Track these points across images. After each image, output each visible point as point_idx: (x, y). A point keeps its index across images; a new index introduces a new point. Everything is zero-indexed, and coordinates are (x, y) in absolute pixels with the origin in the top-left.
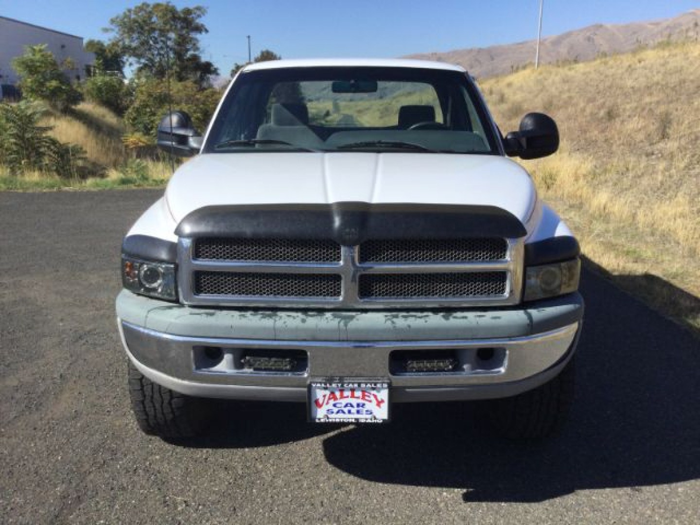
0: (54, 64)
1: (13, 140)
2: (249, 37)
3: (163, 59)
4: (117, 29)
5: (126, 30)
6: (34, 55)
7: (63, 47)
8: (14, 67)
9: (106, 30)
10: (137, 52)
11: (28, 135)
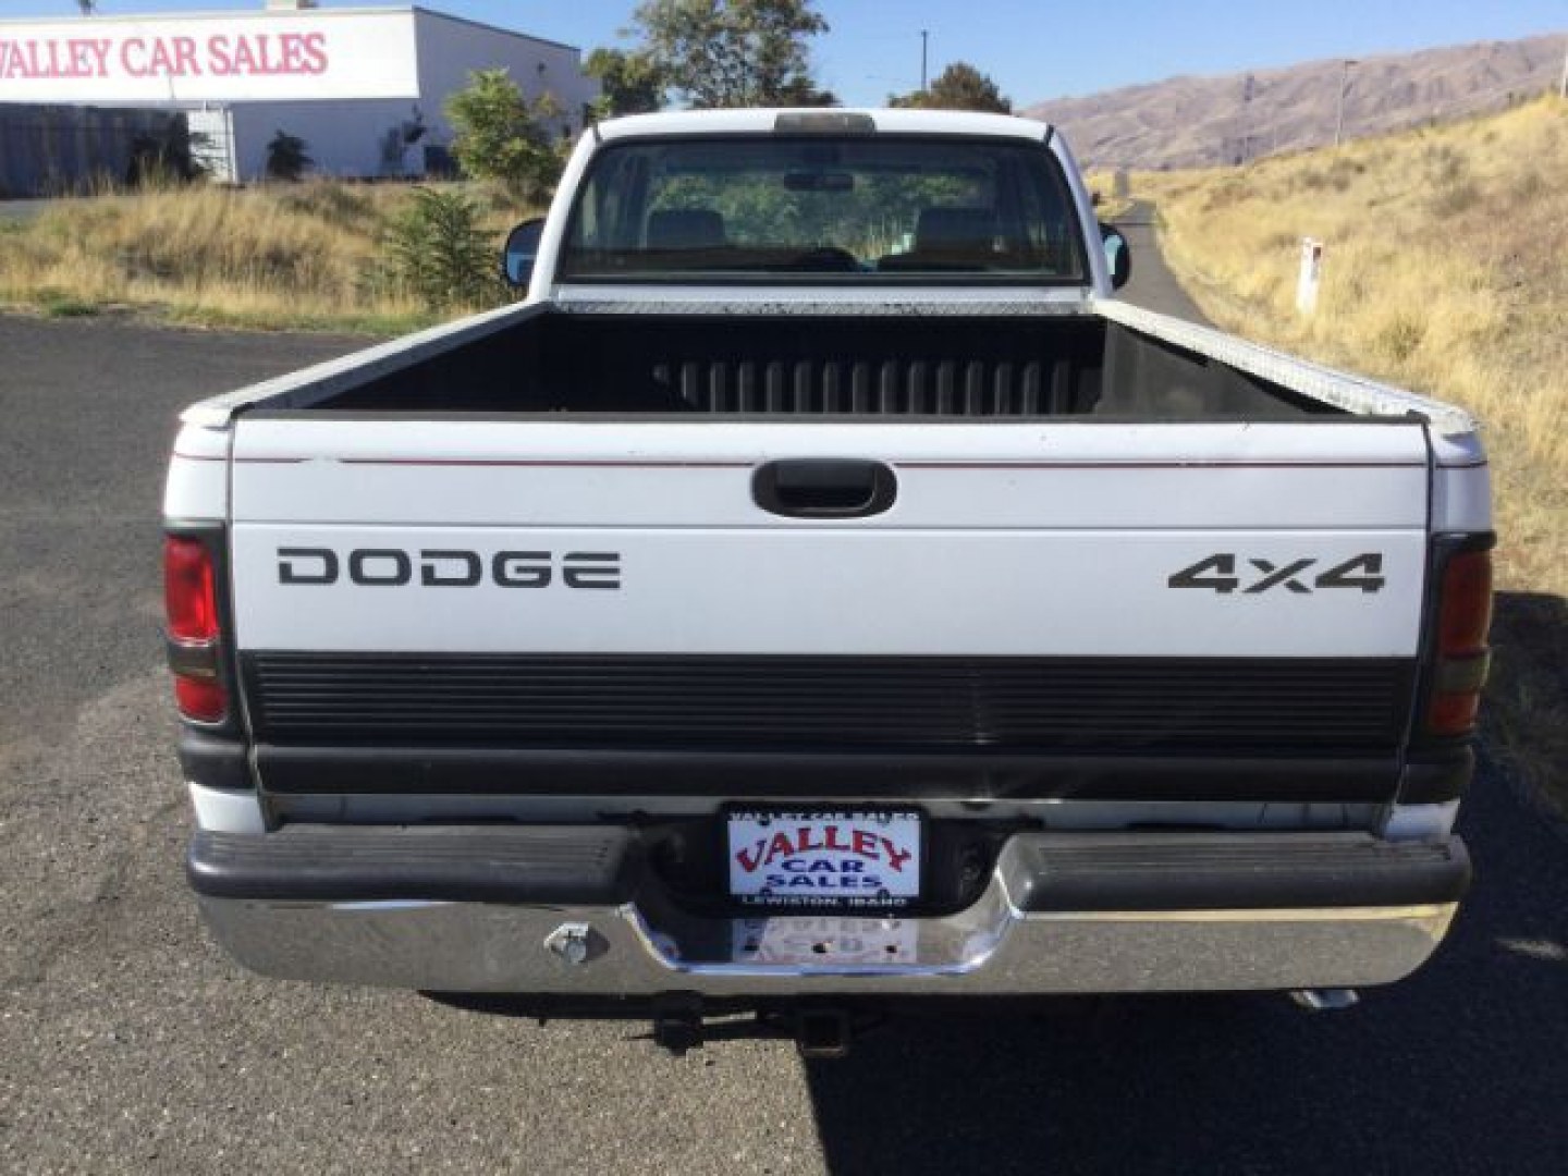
0: (520, 106)
1: (436, 254)
2: (925, 34)
3: (734, 90)
4: (645, 31)
5: (663, 31)
6: (484, 89)
7: (541, 68)
8: (448, 113)
9: (623, 33)
10: (682, 77)
11: (461, 245)
